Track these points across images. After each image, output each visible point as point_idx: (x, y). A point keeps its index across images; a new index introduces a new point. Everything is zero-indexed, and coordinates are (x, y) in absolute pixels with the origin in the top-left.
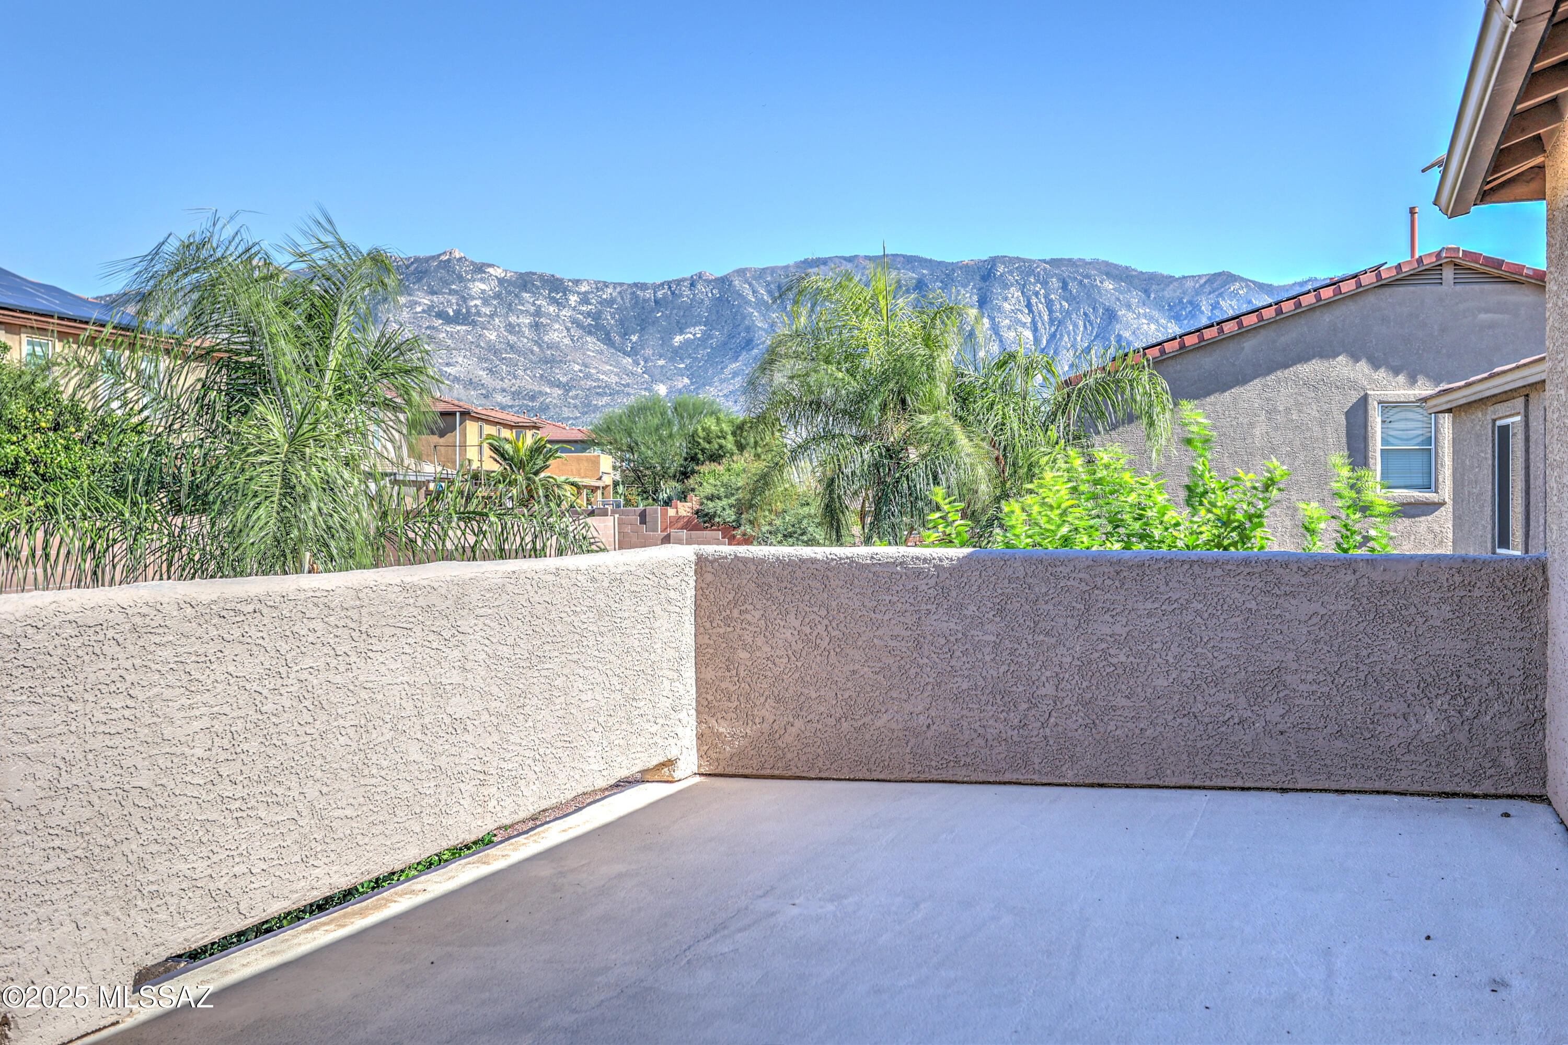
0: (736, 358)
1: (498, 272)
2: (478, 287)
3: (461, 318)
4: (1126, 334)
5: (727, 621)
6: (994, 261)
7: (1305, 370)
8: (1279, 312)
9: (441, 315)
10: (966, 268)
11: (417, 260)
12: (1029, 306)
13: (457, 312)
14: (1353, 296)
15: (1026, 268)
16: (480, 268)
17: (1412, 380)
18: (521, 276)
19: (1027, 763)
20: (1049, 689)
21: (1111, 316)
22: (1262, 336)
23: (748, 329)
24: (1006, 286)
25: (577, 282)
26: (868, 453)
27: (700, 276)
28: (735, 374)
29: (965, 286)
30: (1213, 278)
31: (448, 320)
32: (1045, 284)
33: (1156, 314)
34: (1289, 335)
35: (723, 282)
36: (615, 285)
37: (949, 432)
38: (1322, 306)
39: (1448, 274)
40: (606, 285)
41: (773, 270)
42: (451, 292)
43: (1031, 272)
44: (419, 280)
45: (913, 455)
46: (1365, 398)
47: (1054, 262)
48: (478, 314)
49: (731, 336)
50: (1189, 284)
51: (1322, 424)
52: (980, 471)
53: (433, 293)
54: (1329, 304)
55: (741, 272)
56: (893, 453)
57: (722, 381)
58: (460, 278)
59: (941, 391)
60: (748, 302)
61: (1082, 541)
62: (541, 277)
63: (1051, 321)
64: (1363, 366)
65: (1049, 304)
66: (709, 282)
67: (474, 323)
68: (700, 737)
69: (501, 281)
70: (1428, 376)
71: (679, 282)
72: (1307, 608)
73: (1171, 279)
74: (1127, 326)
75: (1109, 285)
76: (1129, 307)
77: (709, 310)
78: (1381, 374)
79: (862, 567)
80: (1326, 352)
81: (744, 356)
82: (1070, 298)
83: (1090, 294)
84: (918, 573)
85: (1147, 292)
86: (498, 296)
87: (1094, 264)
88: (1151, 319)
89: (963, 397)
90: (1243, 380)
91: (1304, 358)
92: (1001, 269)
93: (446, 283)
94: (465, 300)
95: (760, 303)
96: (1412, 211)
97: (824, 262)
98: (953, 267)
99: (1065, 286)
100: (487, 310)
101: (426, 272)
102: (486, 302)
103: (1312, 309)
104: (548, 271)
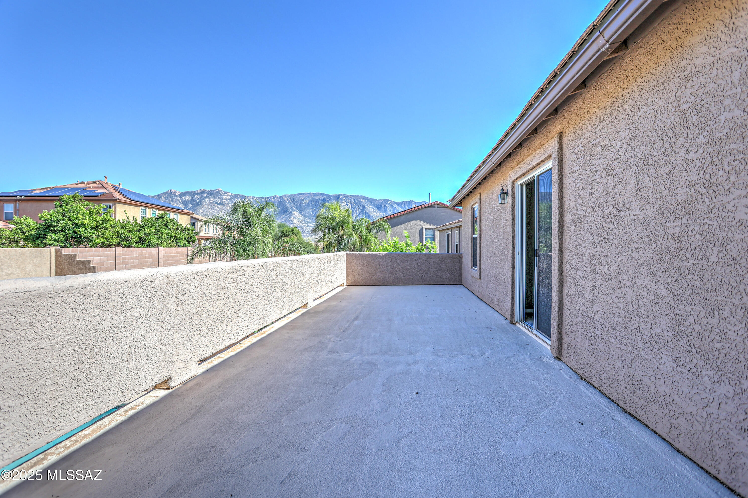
0: (283, 214)
1: (230, 194)
2: (225, 197)
3: (220, 204)
4: (367, 211)
5: (351, 263)
6: (340, 195)
7: (413, 222)
8: (408, 211)
9: (216, 203)
10: (334, 196)
11: (211, 190)
12: (347, 205)
13: (220, 203)
14: (420, 209)
15: (347, 197)
16: (225, 193)
17: (430, 225)
18: (235, 195)
19: (395, 282)
20: (398, 272)
21: (364, 207)
22: (405, 216)
23: (286, 208)
24: (342, 200)
25: (248, 197)
26: (336, 237)
27: (276, 196)
28: (283, 218)
29: (333, 200)
30: (385, 200)
31: (218, 204)
32: (350, 200)
33: (373, 207)
34: (410, 216)
35: (281, 197)
36: (257, 197)
37: (352, 233)
38: (415, 211)
39: (436, 206)
40: (254, 197)
41: (292, 195)
42: (219, 198)
43: (348, 197)
44: (211, 195)
45: (345, 237)
46: (423, 228)
47: (352, 196)
48: (225, 203)
49: (282, 209)
50: (380, 201)
51: (415, 232)
52: (357, 240)
53: (214, 198)
54: (417, 210)
55: (285, 195)
56: (341, 237)
57: (280, 219)
58: (221, 195)
59: (350, 226)
60: (286, 202)
61: (394, 252)
62: (240, 195)
63: (352, 208)
64: (422, 222)
65: (351, 204)
66: (278, 197)
67: (224, 205)
68: (346, 280)
69: (230, 196)
70: (433, 224)
71: (271, 197)
72: (433, 260)
73: (376, 200)
74: (367, 209)
75: (363, 201)
76: (368, 205)
77: (278, 203)
78: (425, 224)
79: (371, 255)
80: (416, 220)
81: (285, 214)
82: (356, 203)
83: (360, 202)
84: (380, 256)
85: (371, 203)
86: (230, 199)
87: (361, 196)
88: (372, 208)
89: (354, 226)
90: (401, 224)
91: (412, 220)
92: (341, 197)
93: (218, 196)
94: (222, 200)
95: (289, 202)
96: (430, 194)
97: (303, 194)
98: (331, 196)
99: (355, 201)
100: (227, 202)
101: (213, 193)
102: (227, 200)
103: (413, 211)
104: (241, 194)
